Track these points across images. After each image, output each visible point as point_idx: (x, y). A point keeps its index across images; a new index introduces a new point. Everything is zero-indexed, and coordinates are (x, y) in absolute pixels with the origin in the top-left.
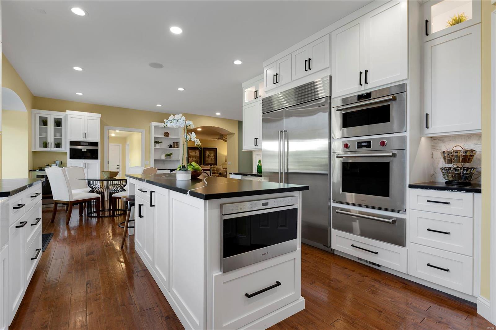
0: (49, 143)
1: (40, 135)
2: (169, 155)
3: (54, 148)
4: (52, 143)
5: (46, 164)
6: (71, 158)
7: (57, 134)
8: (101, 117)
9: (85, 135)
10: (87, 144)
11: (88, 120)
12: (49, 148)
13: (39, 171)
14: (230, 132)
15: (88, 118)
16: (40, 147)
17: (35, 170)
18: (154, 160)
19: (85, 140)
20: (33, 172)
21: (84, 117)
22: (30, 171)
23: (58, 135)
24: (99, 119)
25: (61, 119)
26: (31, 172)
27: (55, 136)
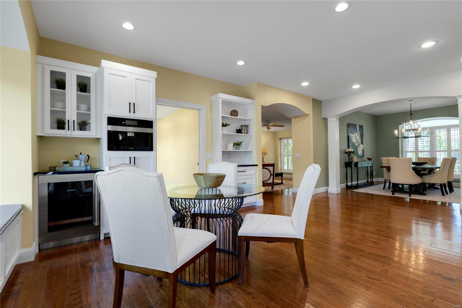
0: (68, 120)
1: (52, 106)
2: (237, 145)
3: (77, 130)
4: (74, 121)
5: (63, 161)
6: (110, 148)
7: (82, 105)
8: (156, 77)
9: (132, 107)
10: (136, 123)
11: (137, 80)
12: (69, 130)
13: (52, 174)
14: (305, 112)
15: (138, 77)
16: (52, 128)
17: (45, 173)
18: (222, 151)
19: (132, 116)
20: (42, 177)
21: (130, 74)
22: (35, 174)
23: (83, 107)
24: (154, 80)
25: (90, 78)
26: (36, 176)
27: (78, 108)
